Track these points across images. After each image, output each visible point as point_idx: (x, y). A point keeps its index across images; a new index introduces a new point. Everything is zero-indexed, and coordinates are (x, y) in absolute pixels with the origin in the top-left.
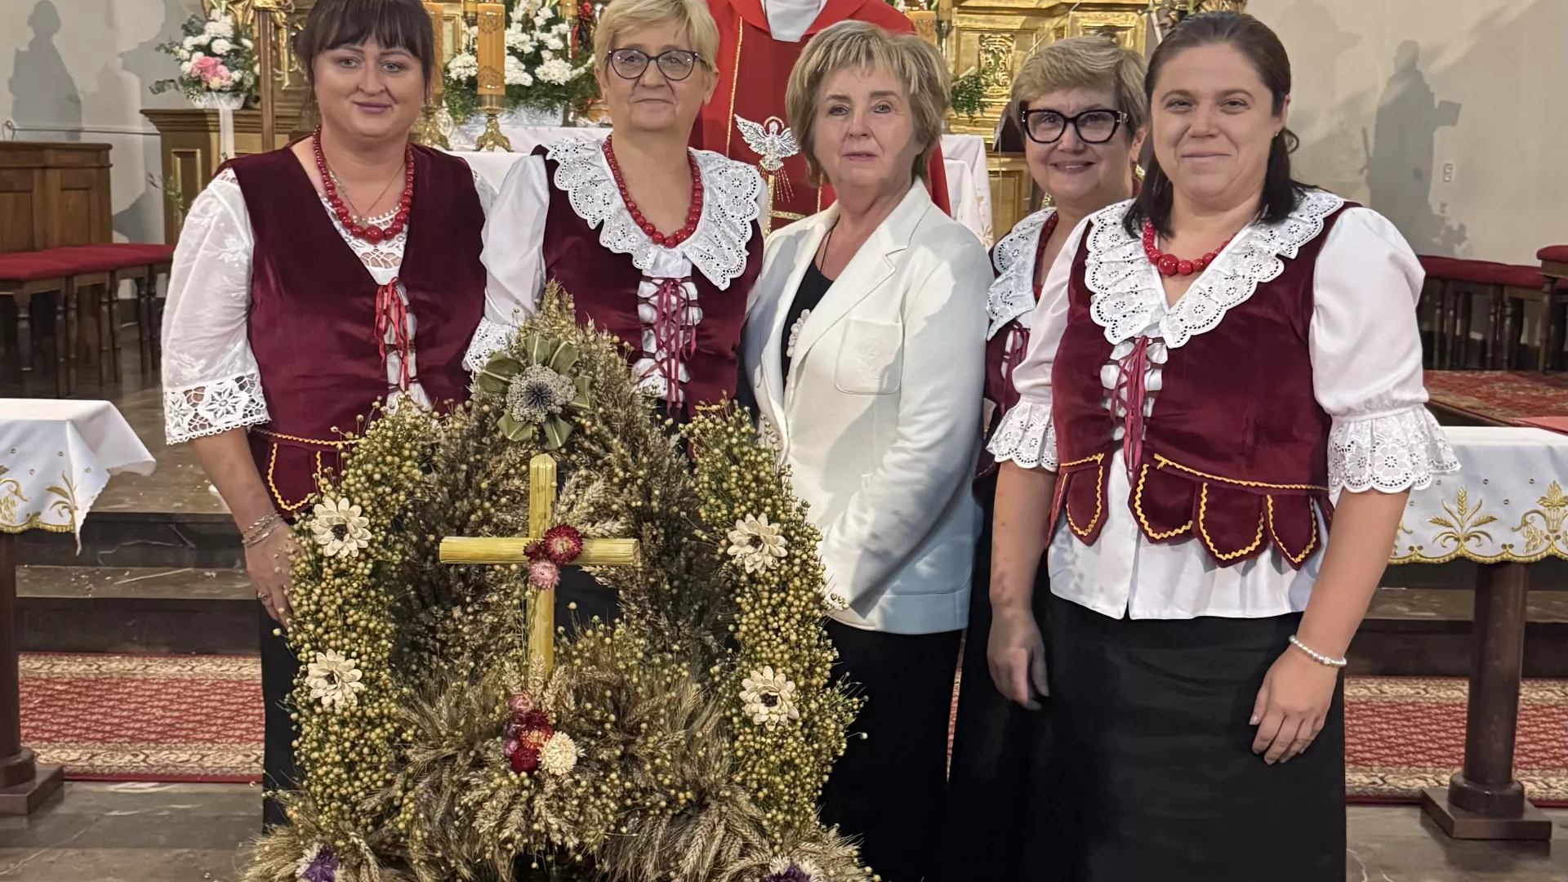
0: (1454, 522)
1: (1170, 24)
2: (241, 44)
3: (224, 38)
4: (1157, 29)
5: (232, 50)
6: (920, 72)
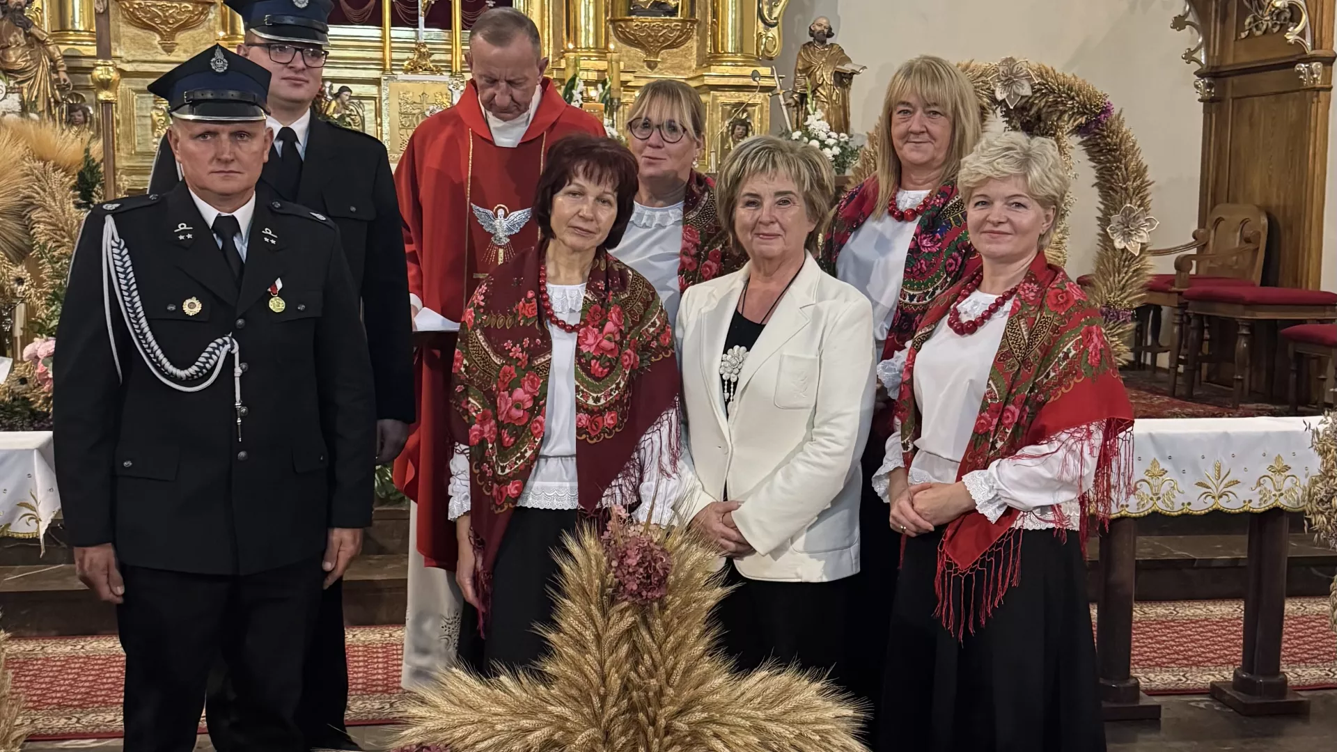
0: (1210, 484)
1: (793, 104)
3: (14, 112)
4: (784, 107)
6: (812, 175)
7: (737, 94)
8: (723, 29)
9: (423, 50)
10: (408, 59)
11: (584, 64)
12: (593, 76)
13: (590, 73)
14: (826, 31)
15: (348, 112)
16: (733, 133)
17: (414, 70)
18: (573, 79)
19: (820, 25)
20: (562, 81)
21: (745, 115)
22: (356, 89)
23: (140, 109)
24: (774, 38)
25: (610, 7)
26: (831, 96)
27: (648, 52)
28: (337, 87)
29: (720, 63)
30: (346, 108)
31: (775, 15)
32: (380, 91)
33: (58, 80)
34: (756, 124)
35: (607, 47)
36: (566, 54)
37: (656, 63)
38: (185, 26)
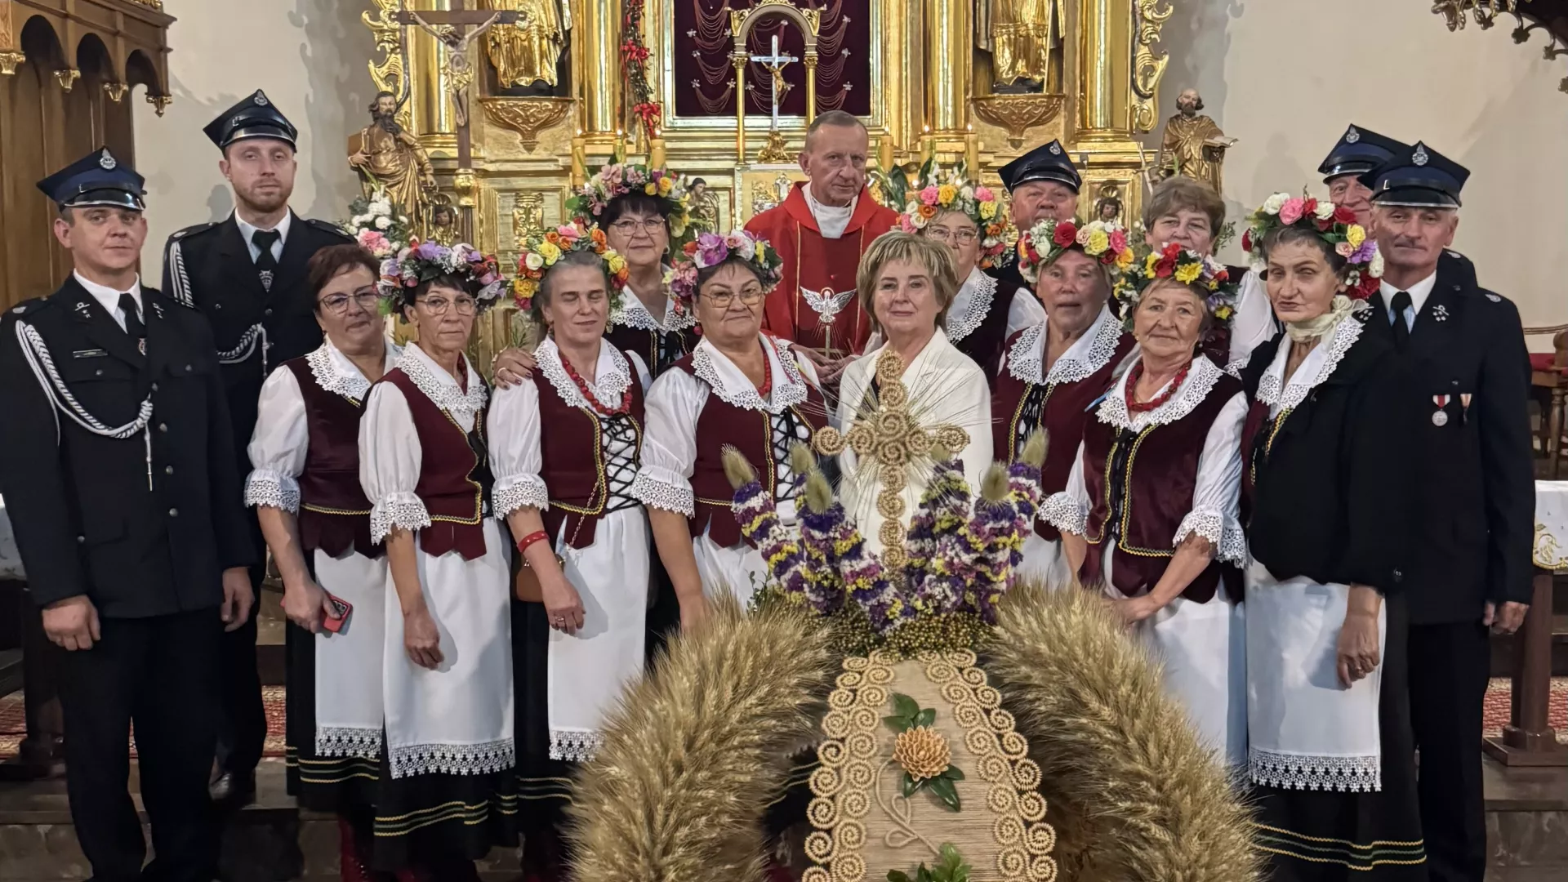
2: (398, 220)
3: (385, 215)
4: (1150, 185)
5: (392, 225)
6: (940, 263)
7: (1106, 171)
8: (1091, 103)
9: (777, 138)
10: (762, 148)
11: (939, 146)
12: (950, 158)
13: (947, 156)
14: (1194, 103)
15: (702, 204)
16: (1102, 212)
17: (767, 159)
18: (929, 163)
19: (1188, 97)
20: (917, 164)
21: (1115, 193)
22: (710, 180)
23: (503, 208)
24: (1149, 111)
25: (970, 85)
26: (1200, 171)
27: (1012, 131)
28: (691, 179)
29: (1088, 139)
30: (700, 199)
31: (1150, 86)
32: (734, 181)
33: (425, 182)
34: (1126, 203)
35: (965, 129)
36: (922, 138)
37: (1021, 142)
38: (546, 124)
